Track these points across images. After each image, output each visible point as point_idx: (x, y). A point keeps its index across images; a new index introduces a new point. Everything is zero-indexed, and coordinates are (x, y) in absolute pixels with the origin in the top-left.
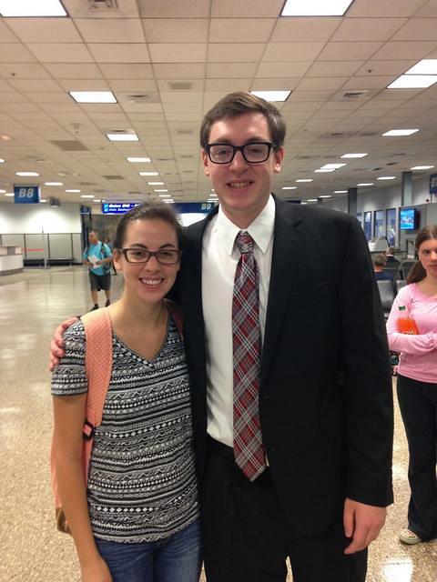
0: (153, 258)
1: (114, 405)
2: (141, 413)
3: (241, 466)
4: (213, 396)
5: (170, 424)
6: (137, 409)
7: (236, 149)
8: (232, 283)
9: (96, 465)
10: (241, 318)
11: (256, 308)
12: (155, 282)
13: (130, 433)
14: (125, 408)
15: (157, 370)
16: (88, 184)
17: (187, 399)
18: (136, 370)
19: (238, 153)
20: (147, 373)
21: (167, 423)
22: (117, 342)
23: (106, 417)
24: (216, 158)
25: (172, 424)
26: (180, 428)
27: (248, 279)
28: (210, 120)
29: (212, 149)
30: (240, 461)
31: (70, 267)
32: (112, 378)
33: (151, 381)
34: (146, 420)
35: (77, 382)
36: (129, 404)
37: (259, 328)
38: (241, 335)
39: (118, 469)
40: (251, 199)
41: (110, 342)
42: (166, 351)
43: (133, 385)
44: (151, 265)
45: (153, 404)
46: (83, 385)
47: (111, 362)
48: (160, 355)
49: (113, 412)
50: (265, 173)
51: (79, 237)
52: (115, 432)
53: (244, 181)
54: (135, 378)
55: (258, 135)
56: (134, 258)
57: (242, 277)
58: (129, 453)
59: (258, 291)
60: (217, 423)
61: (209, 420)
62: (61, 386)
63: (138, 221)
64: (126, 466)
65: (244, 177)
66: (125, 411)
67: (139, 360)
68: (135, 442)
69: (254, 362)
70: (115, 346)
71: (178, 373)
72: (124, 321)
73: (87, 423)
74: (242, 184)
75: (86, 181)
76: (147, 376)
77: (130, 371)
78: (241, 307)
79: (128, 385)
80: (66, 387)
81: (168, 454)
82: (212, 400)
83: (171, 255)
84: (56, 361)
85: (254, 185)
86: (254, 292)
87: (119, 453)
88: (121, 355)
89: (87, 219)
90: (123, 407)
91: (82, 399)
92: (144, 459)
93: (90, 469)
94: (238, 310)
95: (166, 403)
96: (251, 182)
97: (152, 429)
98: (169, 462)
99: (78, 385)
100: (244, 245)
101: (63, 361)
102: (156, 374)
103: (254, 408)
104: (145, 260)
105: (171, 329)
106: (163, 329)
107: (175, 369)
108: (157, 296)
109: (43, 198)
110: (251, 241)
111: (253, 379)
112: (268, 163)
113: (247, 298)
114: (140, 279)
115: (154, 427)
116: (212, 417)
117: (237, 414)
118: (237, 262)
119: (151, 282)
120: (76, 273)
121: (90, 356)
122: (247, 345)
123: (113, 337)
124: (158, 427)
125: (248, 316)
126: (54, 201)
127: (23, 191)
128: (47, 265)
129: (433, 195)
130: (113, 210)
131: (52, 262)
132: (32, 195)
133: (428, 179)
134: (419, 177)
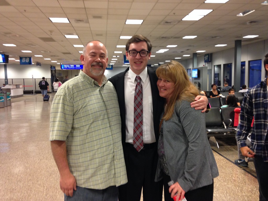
3: (136, 148)
7: (138, 52)
8: (134, 92)
24: (131, 55)
27: (139, 90)
29: (130, 52)
37: (143, 105)
38: (137, 108)
40: (142, 67)
50: (146, 60)
51: (50, 80)
55: (144, 49)
57: (137, 89)
75: (54, 55)
86: (141, 94)
89: (54, 72)
109: (33, 62)
110: (140, 79)
111: (140, 121)
112: (147, 57)
113: (139, 96)
117: (135, 132)
118: (136, 85)
122: (139, 110)
126: (38, 63)
127: (24, 59)
128: (35, 93)
129: (206, 63)
130: (66, 68)
131: (37, 92)
132: (28, 61)
133: (204, 56)
134: (200, 55)
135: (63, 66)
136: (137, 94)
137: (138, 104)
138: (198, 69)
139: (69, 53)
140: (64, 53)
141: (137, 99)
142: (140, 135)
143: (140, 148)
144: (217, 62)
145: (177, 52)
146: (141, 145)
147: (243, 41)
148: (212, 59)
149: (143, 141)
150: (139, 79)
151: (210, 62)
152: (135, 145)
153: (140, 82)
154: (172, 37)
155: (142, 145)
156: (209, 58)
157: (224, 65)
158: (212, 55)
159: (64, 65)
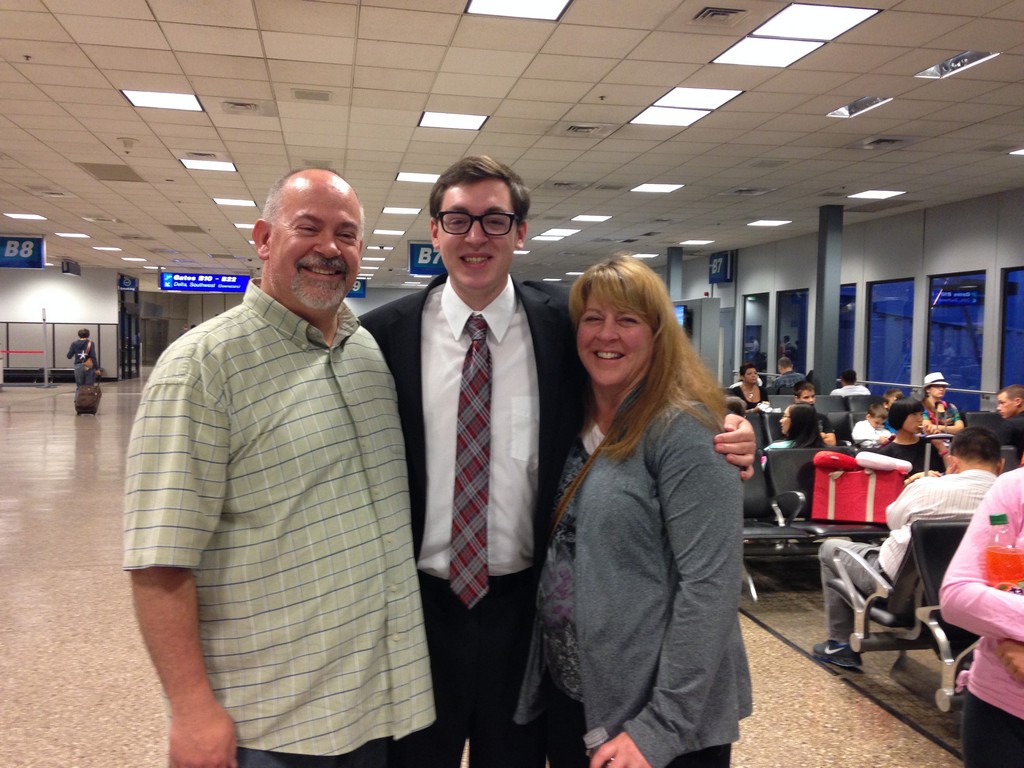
7: (473, 219)
8: (459, 376)
10: (469, 415)
11: (488, 404)
16: (137, 237)
19: (476, 224)
24: (450, 227)
27: (479, 371)
28: (443, 185)
29: (445, 217)
37: (491, 428)
38: (467, 436)
40: (489, 276)
51: (113, 331)
53: (482, 255)
55: (499, 205)
57: (472, 368)
59: (490, 385)
65: (481, 251)
69: (482, 469)
74: (479, 259)
85: (492, 260)
86: (486, 386)
89: (130, 300)
94: (465, 408)
96: (490, 257)
109: (49, 260)
110: (484, 326)
111: (480, 487)
112: (510, 238)
113: (477, 393)
117: (456, 530)
118: (466, 350)
122: (475, 448)
125: (478, 415)
126: (68, 264)
127: (13, 246)
128: (49, 380)
129: (715, 285)
130: (182, 284)
131: (58, 376)
132: (30, 253)
133: (708, 260)
134: (693, 257)
135: (168, 277)
136: (470, 384)
137: (471, 422)
138: (685, 307)
139: (198, 230)
140: (175, 228)
141: (469, 403)
142: (476, 545)
143: (476, 595)
144: (756, 284)
145: (609, 240)
146: (481, 584)
147: (848, 210)
148: (736, 271)
149: (486, 566)
150: (480, 328)
151: (730, 281)
152: (455, 582)
153: (484, 339)
154: (591, 185)
155: (485, 580)
156: (727, 268)
157: (780, 294)
158: (737, 255)
159: (174, 274)
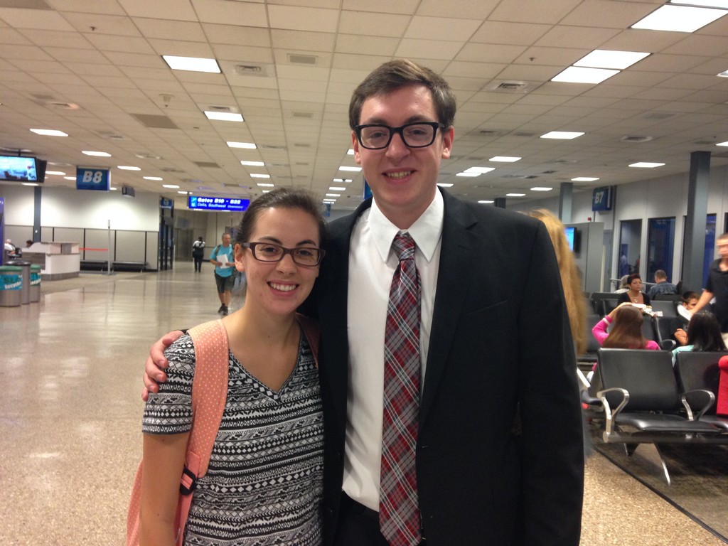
0: (288, 256)
1: (227, 448)
2: (262, 460)
3: (388, 538)
4: (354, 441)
5: (296, 476)
6: (256, 455)
7: (393, 131)
8: (385, 296)
9: (194, 528)
10: (397, 342)
11: (417, 330)
12: (287, 288)
13: (245, 487)
14: (242, 453)
15: (284, 405)
16: (173, 170)
17: (320, 445)
18: (257, 403)
19: (396, 136)
20: (272, 407)
21: (293, 475)
22: (235, 365)
23: (214, 464)
24: (368, 142)
25: (300, 477)
26: (309, 482)
27: (407, 293)
28: (361, 96)
29: (363, 131)
30: (387, 531)
31: (141, 274)
32: (226, 413)
33: (276, 418)
34: (267, 470)
35: (180, 417)
36: (247, 448)
37: (419, 356)
38: (395, 364)
39: (225, 534)
40: (414, 192)
41: (226, 364)
42: (296, 380)
43: (253, 422)
44: (285, 264)
45: (277, 449)
46: (187, 420)
47: (225, 392)
48: (288, 385)
49: (225, 458)
50: (430, 160)
51: (156, 236)
52: (224, 485)
53: (404, 170)
54: (256, 414)
55: (420, 113)
56: (264, 255)
57: (399, 290)
58: (241, 514)
59: (419, 309)
60: (356, 477)
61: (345, 472)
62: (158, 421)
63: (272, 210)
64: (237, 531)
65: (404, 165)
66: (240, 458)
67: (262, 389)
68: (250, 499)
69: (411, 400)
70: (231, 370)
71: (311, 409)
72: (245, 337)
73: (186, 471)
74: (401, 174)
75: (172, 167)
76: (271, 412)
77: (250, 404)
78: (396, 328)
79: (247, 423)
80: (165, 422)
81: (291, 516)
82: (351, 447)
83: (310, 254)
84: (153, 387)
85: (416, 175)
86: (415, 309)
87: (227, 513)
88: (239, 383)
89: (168, 215)
90: (239, 451)
91: (183, 440)
92: (260, 522)
93: (185, 535)
94: (392, 332)
95: (294, 449)
96: (413, 171)
97: (273, 482)
98: (292, 527)
99: (181, 421)
100: (403, 248)
101: (162, 387)
102: (283, 409)
103: (409, 460)
104: (278, 258)
105: (304, 351)
106: (293, 351)
107: (307, 403)
108: (289, 306)
109: (112, 186)
110: (411, 244)
111: (409, 422)
112: (435, 149)
114: (269, 283)
115: (276, 479)
116: (350, 468)
117: (386, 468)
118: (394, 271)
119: (282, 288)
120: (147, 282)
121: (198, 383)
122: (404, 377)
123: (230, 359)
124: (281, 480)
125: (406, 340)
126: (126, 189)
127: (88, 175)
128: (111, 269)
130: (203, 205)
131: (117, 267)
132: (100, 180)
135: (194, 199)
137: (399, 348)
139: (214, 165)
140: (200, 164)
147: (715, 155)
151: (610, 209)
159: (198, 198)
